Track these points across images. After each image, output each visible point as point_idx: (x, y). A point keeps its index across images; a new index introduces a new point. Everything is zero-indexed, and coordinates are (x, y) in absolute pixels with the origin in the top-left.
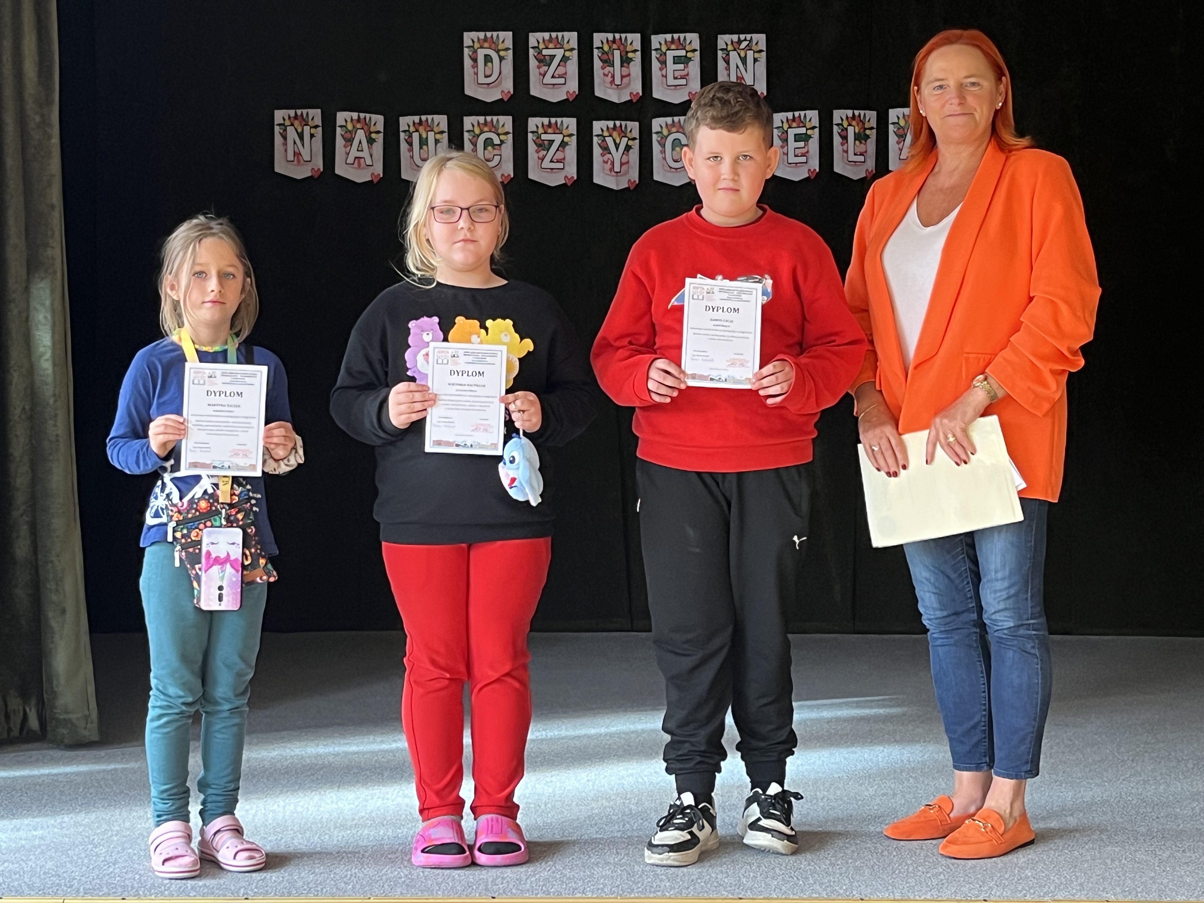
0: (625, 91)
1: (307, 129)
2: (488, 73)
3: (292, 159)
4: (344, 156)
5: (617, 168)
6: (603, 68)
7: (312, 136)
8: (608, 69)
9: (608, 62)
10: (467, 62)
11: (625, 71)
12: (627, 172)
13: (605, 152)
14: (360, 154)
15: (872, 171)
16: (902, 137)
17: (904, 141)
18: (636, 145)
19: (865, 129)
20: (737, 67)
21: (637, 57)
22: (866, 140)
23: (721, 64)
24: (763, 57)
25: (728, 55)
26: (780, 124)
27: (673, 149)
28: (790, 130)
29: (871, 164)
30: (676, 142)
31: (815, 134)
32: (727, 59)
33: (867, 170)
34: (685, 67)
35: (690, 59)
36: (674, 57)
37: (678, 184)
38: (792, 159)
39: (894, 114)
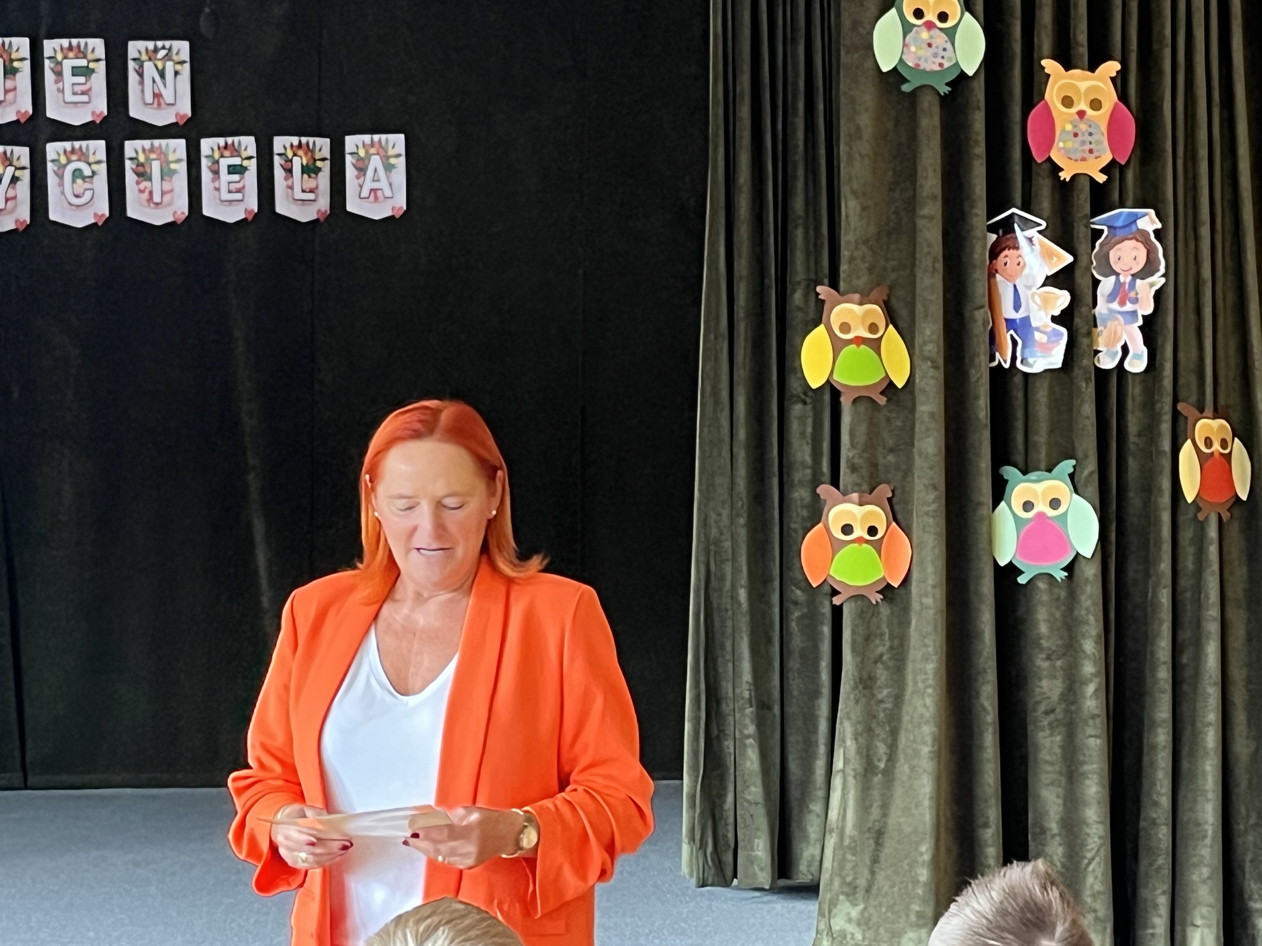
0: (8, 109)
5: (1, 205)
11: (10, 84)
12: (14, 210)
15: (326, 211)
16: (361, 170)
17: (365, 175)
18: (26, 176)
19: (315, 160)
20: (154, 81)
21: (26, 67)
22: (316, 174)
23: (133, 77)
24: (186, 69)
25: (141, 66)
26: (210, 153)
27: (74, 181)
28: (222, 161)
29: (324, 203)
30: (77, 174)
31: (252, 165)
32: (141, 71)
33: (319, 211)
34: (86, 81)
35: (93, 71)
36: (73, 68)
37: (80, 225)
38: (225, 196)
39: (351, 142)
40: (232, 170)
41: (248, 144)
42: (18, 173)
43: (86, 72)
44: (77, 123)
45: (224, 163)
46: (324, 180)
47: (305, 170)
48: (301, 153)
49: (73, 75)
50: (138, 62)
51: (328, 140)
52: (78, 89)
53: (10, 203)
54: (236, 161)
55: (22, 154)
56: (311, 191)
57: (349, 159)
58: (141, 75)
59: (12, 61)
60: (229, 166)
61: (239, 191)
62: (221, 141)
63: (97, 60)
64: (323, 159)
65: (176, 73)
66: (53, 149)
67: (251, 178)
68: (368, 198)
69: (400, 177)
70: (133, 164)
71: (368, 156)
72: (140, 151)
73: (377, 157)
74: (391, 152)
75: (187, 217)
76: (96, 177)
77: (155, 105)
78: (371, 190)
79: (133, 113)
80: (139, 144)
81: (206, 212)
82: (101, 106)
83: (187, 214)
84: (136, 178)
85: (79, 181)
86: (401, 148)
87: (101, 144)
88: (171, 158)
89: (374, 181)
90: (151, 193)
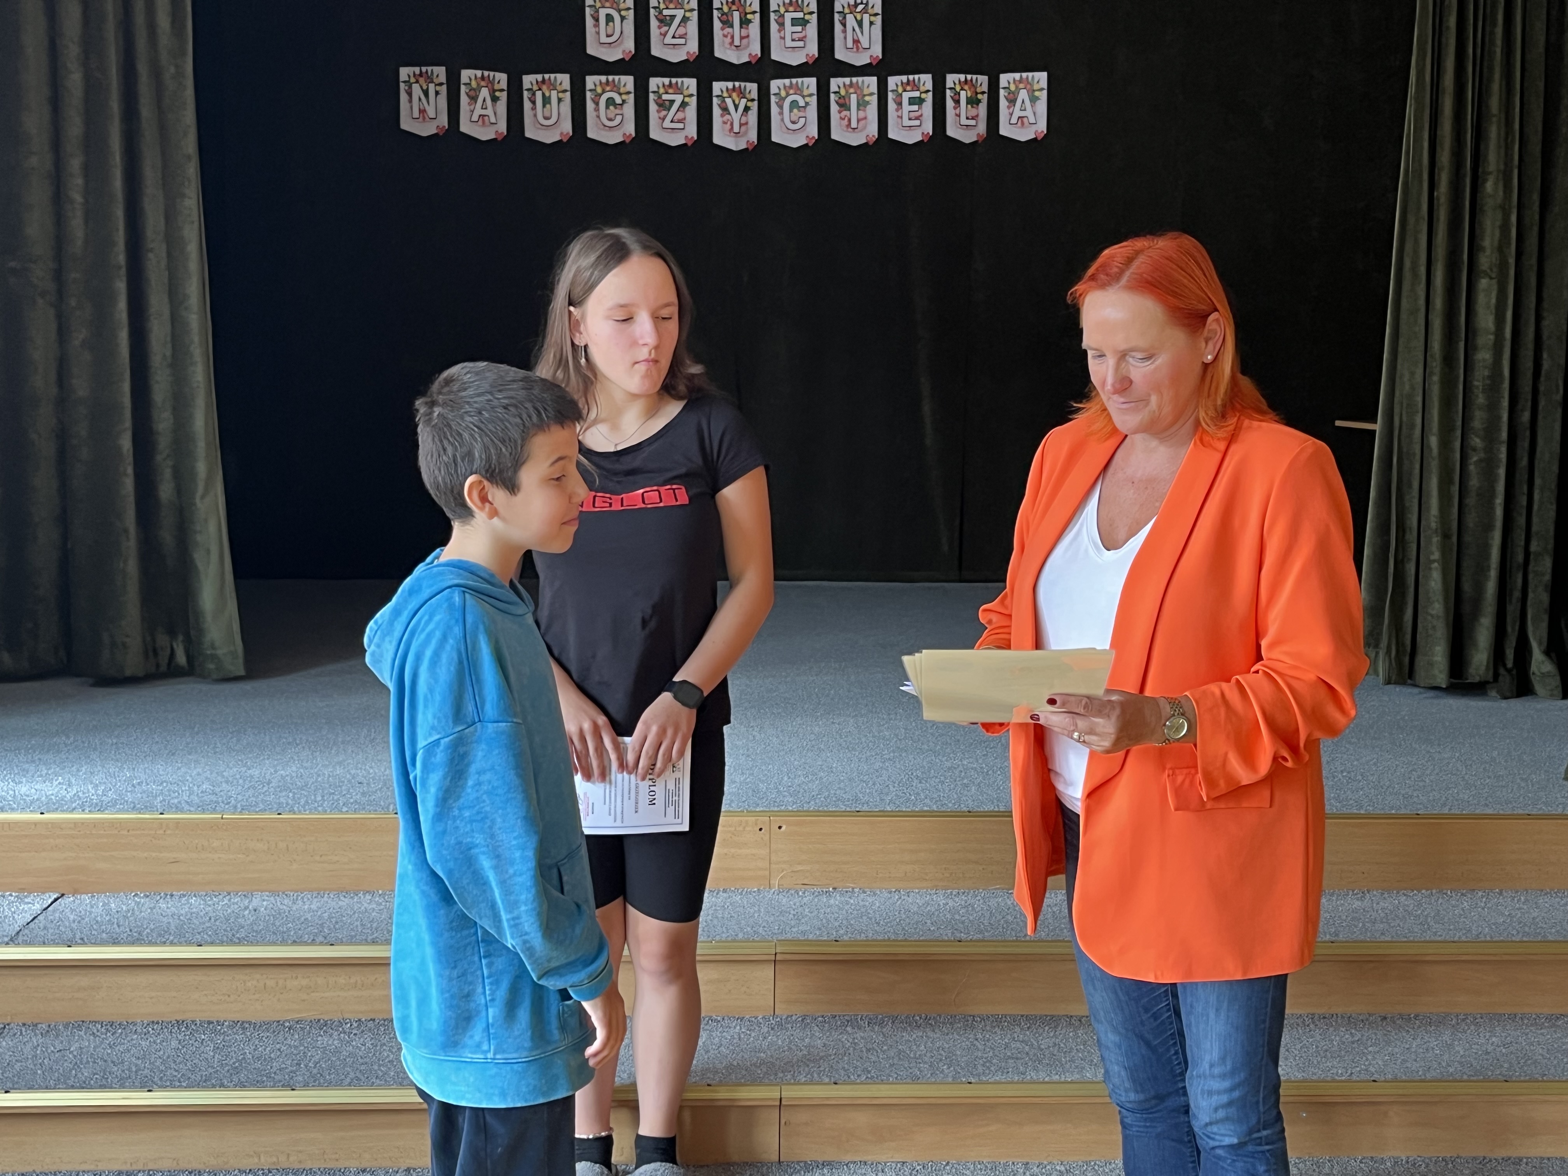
0: (743, 52)
1: (431, 86)
2: (610, 32)
3: (418, 116)
4: (469, 114)
5: (736, 129)
6: (722, 29)
7: (437, 93)
8: (728, 30)
9: (727, 23)
10: (589, 22)
11: (744, 32)
12: (746, 133)
13: (725, 113)
14: (484, 112)
15: (983, 135)
16: (1012, 101)
17: (1014, 105)
18: (755, 106)
19: (977, 93)
20: (854, 30)
21: (756, 19)
22: (978, 105)
23: (838, 27)
24: (878, 20)
25: (845, 18)
26: (895, 88)
27: (791, 111)
28: (904, 94)
29: (982, 128)
30: (794, 104)
31: (929, 97)
32: (843, 22)
33: (978, 134)
34: (802, 29)
35: (808, 22)
36: (792, 19)
37: (795, 145)
38: (907, 122)
39: (1005, 79)
40: (912, 101)
41: (926, 80)
42: (749, 104)
43: (803, 23)
44: (794, 64)
45: (906, 96)
46: (983, 109)
47: (969, 101)
48: (966, 87)
49: (793, 25)
50: (842, 14)
51: (986, 77)
52: (796, 36)
53: (743, 128)
54: (916, 94)
55: (752, 88)
56: (973, 119)
57: (1002, 93)
58: (844, 25)
59: (746, 14)
60: (910, 98)
61: (917, 118)
62: (904, 78)
63: (812, 13)
64: (983, 93)
65: (871, 23)
66: (775, 85)
67: (927, 109)
68: (1016, 124)
69: (1042, 106)
70: (837, 96)
71: (1018, 89)
72: (841, 86)
73: (1025, 90)
74: (1036, 87)
75: (877, 139)
76: (808, 107)
77: (855, 50)
78: (1019, 117)
79: (838, 56)
80: (840, 81)
81: (891, 135)
82: (813, 49)
83: (877, 137)
84: (838, 108)
85: (795, 111)
86: (1044, 84)
87: (813, 81)
88: (866, 92)
89: (1021, 110)
90: (849, 120)
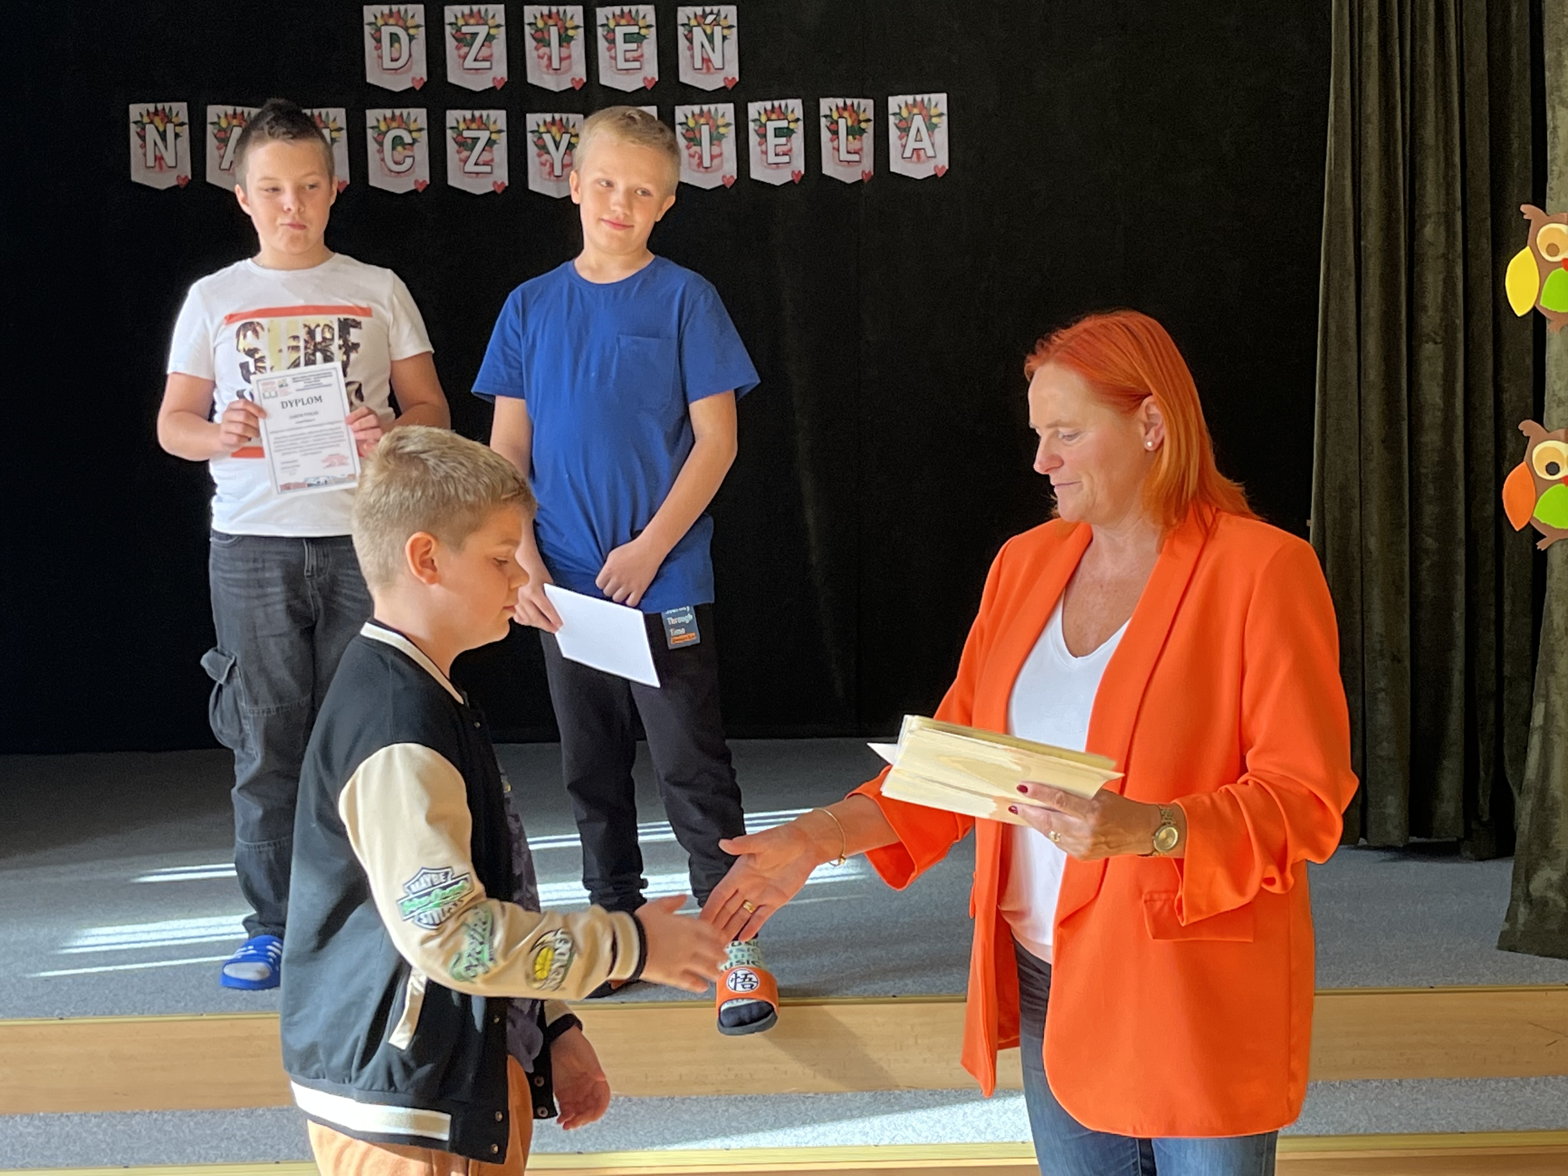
0: (564, 76)
1: (170, 127)
2: (395, 55)
3: (153, 165)
4: (218, 160)
5: (558, 171)
6: (537, 49)
7: (177, 135)
8: (544, 50)
9: (542, 41)
10: (369, 43)
11: (565, 52)
13: (543, 152)
15: (870, 172)
16: (905, 130)
17: (907, 135)
19: (860, 122)
20: (703, 46)
21: (579, 35)
22: (861, 135)
23: (682, 43)
24: (733, 34)
25: (691, 31)
26: (757, 116)
28: (768, 123)
29: (868, 164)
31: (799, 127)
32: (689, 37)
33: (863, 172)
34: (638, 47)
35: (644, 37)
36: (625, 34)
38: (772, 159)
39: (894, 103)
40: (778, 132)
41: (795, 106)
43: (637, 38)
44: (629, 89)
45: (771, 126)
46: (868, 140)
47: (850, 131)
48: (846, 114)
49: (625, 42)
50: (687, 27)
51: (872, 101)
52: (629, 55)
54: (784, 124)
56: (855, 153)
57: (892, 120)
58: (690, 40)
59: (566, 29)
60: (775, 129)
61: (785, 154)
62: (768, 104)
63: (649, 26)
64: (868, 120)
65: (724, 38)
67: (798, 142)
68: (910, 158)
69: (942, 135)
70: (683, 128)
71: (912, 116)
72: (690, 116)
73: (920, 116)
74: (933, 112)
75: (736, 181)
77: (704, 70)
78: (914, 150)
79: (684, 78)
80: (688, 109)
81: (754, 175)
82: (651, 70)
83: (735, 177)
84: (686, 142)
86: (943, 108)
88: (720, 122)
89: (916, 141)
90: (701, 157)
